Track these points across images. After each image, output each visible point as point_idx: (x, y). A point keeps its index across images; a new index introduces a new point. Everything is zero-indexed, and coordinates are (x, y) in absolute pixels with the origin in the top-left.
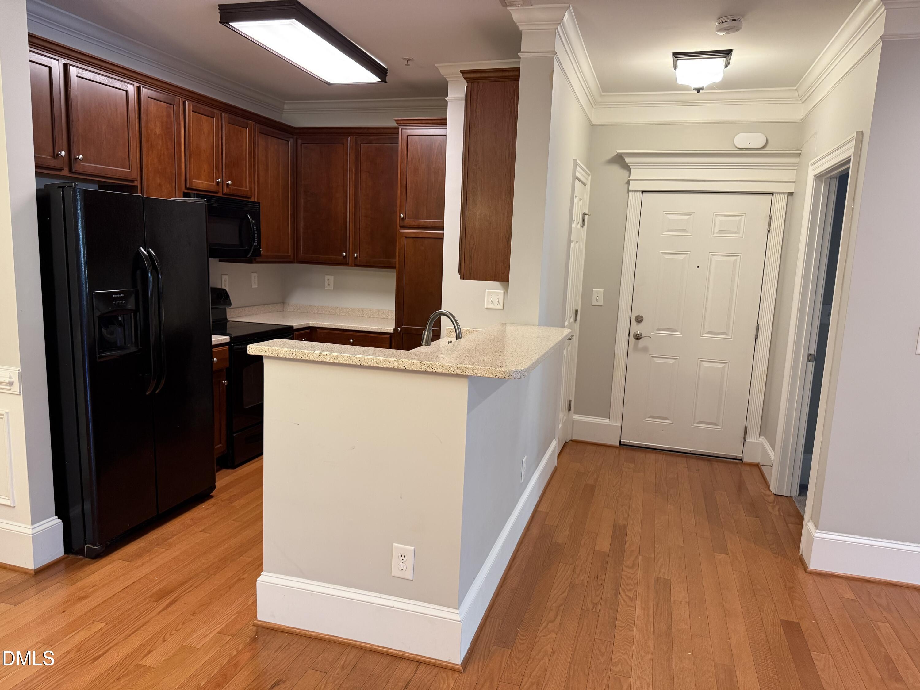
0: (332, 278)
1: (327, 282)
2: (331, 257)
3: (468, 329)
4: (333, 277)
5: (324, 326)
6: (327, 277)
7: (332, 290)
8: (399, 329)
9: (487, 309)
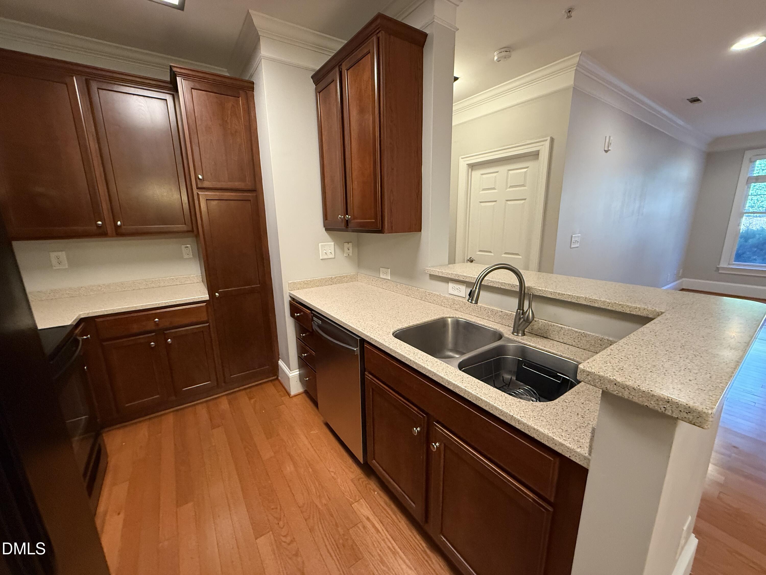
0: (63, 255)
1: (54, 262)
2: (74, 228)
3: (309, 279)
4: (64, 253)
5: (106, 313)
6: (53, 255)
7: (66, 269)
8: (217, 294)
9: (322, 259)
